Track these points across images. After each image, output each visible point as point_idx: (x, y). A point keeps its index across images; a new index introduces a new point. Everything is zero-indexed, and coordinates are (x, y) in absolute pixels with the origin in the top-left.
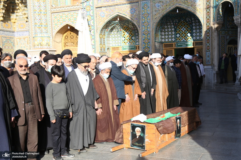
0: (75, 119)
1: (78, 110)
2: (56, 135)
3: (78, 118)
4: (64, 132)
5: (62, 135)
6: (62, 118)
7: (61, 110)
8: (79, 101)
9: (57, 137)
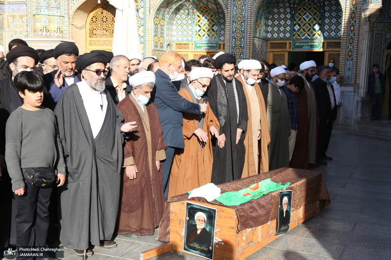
0: (71, 186)
1: (78, 168)
2: (25, 222)
3: (78, 185)
4: (43, 215)
5: (38, 220)
6: (37, 187)
7: (37, 170)
8: (81, 152)
9: (27, 226)
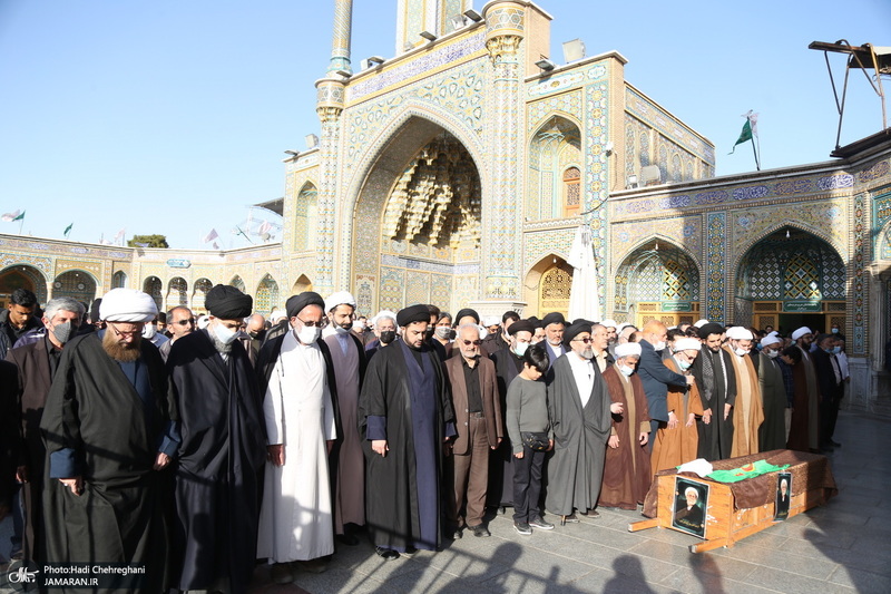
0: (559, 453)
1: (567, 435)
2: (522, 482)
3: (567, 452)
4: (537, 478)
5: (532, 482)
6: (535, 450)
7: (534, 434)
8: (571, 420)
9: (524, 487)
